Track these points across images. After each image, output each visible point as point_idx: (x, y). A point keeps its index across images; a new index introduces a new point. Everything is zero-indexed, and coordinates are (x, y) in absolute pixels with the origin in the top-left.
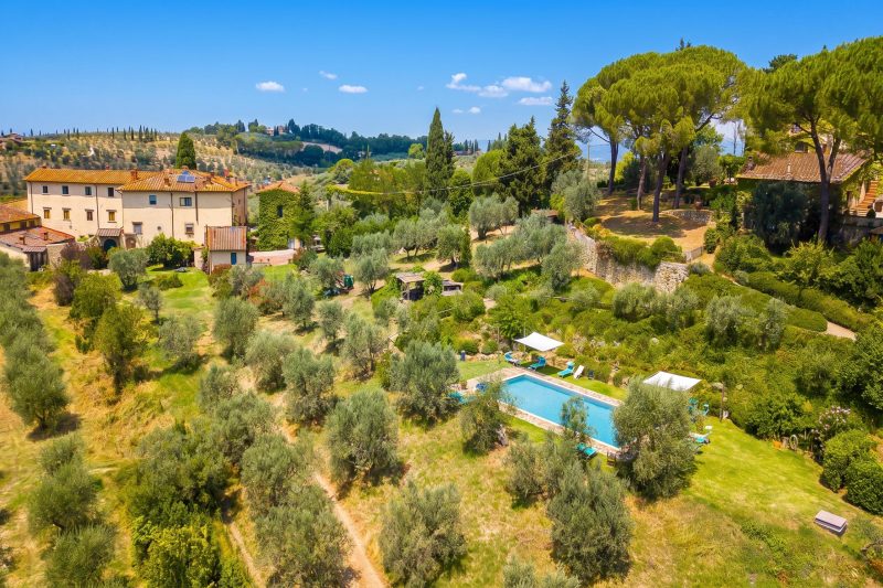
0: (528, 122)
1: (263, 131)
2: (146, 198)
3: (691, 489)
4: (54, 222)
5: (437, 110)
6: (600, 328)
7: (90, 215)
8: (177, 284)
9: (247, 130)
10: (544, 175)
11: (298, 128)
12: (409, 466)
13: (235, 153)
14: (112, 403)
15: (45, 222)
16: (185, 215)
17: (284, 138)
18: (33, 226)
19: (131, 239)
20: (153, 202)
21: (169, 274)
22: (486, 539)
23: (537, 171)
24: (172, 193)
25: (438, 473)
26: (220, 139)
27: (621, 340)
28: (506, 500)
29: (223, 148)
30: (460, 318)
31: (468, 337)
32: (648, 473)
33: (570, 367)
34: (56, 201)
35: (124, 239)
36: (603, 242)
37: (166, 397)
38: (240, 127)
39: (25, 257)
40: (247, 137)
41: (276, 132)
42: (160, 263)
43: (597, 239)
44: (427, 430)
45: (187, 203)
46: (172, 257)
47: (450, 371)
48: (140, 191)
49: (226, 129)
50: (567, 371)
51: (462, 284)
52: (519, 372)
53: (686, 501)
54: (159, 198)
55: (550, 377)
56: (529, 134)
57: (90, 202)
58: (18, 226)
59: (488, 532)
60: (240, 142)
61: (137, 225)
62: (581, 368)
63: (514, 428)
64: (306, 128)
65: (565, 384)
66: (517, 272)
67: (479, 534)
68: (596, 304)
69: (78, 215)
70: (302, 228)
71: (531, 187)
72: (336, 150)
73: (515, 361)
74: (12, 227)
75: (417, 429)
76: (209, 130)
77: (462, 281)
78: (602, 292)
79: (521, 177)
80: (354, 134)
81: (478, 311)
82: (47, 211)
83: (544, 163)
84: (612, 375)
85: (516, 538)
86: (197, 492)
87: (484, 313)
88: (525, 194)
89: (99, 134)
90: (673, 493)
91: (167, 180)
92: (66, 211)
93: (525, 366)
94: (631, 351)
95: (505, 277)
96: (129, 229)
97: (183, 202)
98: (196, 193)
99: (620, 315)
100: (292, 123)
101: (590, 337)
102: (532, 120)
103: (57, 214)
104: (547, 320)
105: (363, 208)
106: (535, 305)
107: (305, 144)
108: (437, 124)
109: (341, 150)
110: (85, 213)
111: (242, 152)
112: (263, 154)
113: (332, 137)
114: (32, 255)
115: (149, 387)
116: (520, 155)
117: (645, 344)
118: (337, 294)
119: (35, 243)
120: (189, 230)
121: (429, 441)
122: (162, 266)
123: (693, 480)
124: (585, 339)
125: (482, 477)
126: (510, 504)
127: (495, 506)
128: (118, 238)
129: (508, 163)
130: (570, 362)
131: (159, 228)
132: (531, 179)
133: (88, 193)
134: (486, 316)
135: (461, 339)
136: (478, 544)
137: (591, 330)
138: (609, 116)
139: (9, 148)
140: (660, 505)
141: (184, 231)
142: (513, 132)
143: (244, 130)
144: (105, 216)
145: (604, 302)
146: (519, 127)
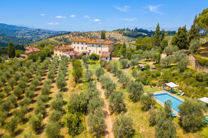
0: (184, 26)
1: (130, 30)
2: (92, 45)
3: (202, 132)
4: (76, 50)
5: (158, 24)
6: (191, 83)
7: (82, 48)
8: (94, 63)
9: (126, 30)
10: (188, 40)
11: (137, 29)
12: (128, 111)
13: (122, 35)
14: (75, 87)
15: (74, 50)
16: (99, 49)
17: (134, 32)
18: (72, 50)
19: (88, 53)
20: (93, 46)
21: (93, 61)
22: (141, 132)
23: (186, 39)
24: (97, 44)
25: (134, 114)
26: (119, 33)
27: (197, 87)
28: (148, 124)
29: (120, 34)
30: (153, 76)
31: (154, 81)
32: (185, 124)
33: (180, 93)
34: (76, 45)
35: (87, 53)
36: (197, 59)
37: (84, 87)
38: (124, 30)
39: (69, 56)
40: (125, 32)
41: (132, 30)
42: (92, 59)
43: (196, 58)
44: (135, 103)
45: (100, 46)
46: (95, 58)
47: (141, 89)
48: (91, 43)
49: (121, 30)
50: (179, 93)
51: (157, 68)
52: (165, 92)
53: (199, 135)
54: (94, 45)
55: (174, 94)
56: (184, 30)
57: (82, 46)
58: (66, 50)
59: (142, 130)
60: (124, 33)
61: (90, 51)
62: (183, 93)
63: (156, 106)
64: (139, 29)
65: (178, 97)
66: (173, 66)
67: (139, 130)
68: (191, 76)
69: (80, 48)
70: (123, 52)
71: (184, 44)
72: (146, 34)
73: (165, 89)
74: (68, 50)
75: (132, 102)
76: (118, 30)
77: (157, 67)
78: (193, 73)
79: (181, 41)
80: (151, 30)
81: (158, 75)
82: (75, 47)
83: (188, 37)
84: (192, 96)
85: (148, 134)
86: (80, 107)
87: (160, 76)
88: (182, 45)
89: (95, 32)
90: (194, 131)
91: (96, 41)
92: (78, 47)
93: (168, 91)
94: (199, 90)
95: (168, 67)
96: (88, 52)
97: (99, 46)
98: (102, 44)
99: (198, 80)
100: (136, 28)
101: (188, 85)
102: (185, 25)
103: (76, 48)
104: (177, 79)
105: (138, 48)
106: (174, 75)
107: (139, 33)
108: (158, 27)
109: (147, 34)
110: (81, 48)
111: (124, 35)
112: (129, 36)
113: (145, 31)
114: (71, 56)
115: (81, 85)
116: (181, 35)
117: (203, 89)
118: (126, 68)
119: (72, 53)
120: (100, 52)
121: (134, 106)
122: (93, 60)
123: (204, 130)
124: (186, 85)
125: (144, 117)
126: (149, 125)
127: (145, 124)
128: (86, 53)
129: (177, 37)
130: (181, 91)
131: (94, 52)
132: (184, 41)
133: (82, 44)
134: (161, 77)
135: (152, 82)
136: (138, 133)
137: (188, 83)
138: (202, 23)
139: (79, 35)
140: (190, 134)
141: (99, 52)
142: (180, 29)
143: (125, 30)
144: (85, 49)
145: (193, 75)
146: (181, 27)
